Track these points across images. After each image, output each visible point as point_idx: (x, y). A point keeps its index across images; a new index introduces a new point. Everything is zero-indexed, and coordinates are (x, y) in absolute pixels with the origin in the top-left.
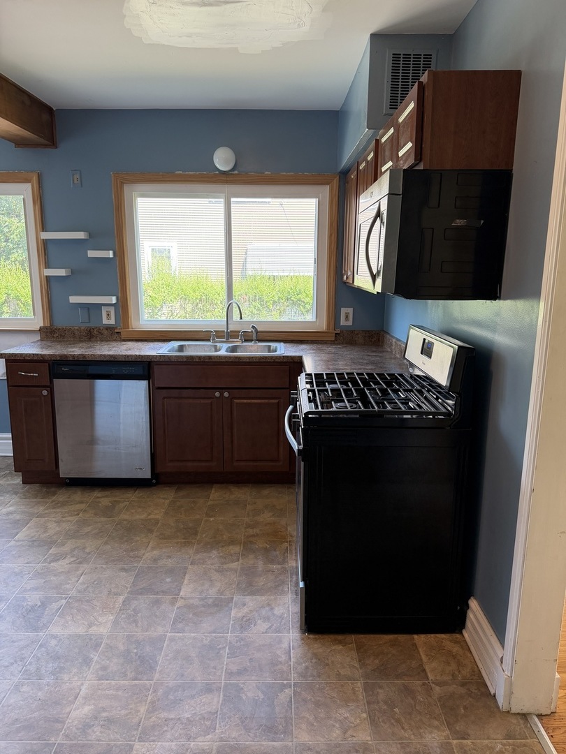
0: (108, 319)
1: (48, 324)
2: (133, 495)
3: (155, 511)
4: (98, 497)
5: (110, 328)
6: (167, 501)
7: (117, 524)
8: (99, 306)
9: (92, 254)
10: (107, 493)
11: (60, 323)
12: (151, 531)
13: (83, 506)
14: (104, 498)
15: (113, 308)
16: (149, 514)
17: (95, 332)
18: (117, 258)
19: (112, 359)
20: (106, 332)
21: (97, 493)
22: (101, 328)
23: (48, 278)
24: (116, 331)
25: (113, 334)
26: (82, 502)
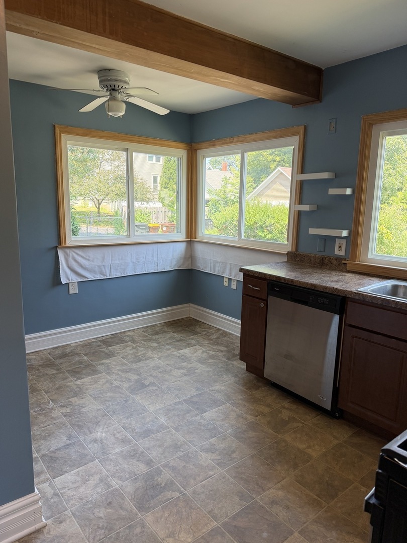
0: (340, 251)
1: (294, 250)
2: (311, 419)
3: (316, 447)
4: (284, 407)
5: (339, 259)
6: (336, 442)
7: (275, 442)
8: (333, 239)
9: (332, 191)
10: (294, 407)
11: (303, 250)
12: (295, 466)
13: (266, 410)
14: (287, 410)
15: (345, 241)
16: (309, 447)
17: (326, 261)
18: (355, 195)
19: (313, 288)
20: (335, 262)
21: (286, 403)
22: (332, 258)
23: (299, 212)
24: (343, 262)
25: (340, 265)
26: (269, 406)
